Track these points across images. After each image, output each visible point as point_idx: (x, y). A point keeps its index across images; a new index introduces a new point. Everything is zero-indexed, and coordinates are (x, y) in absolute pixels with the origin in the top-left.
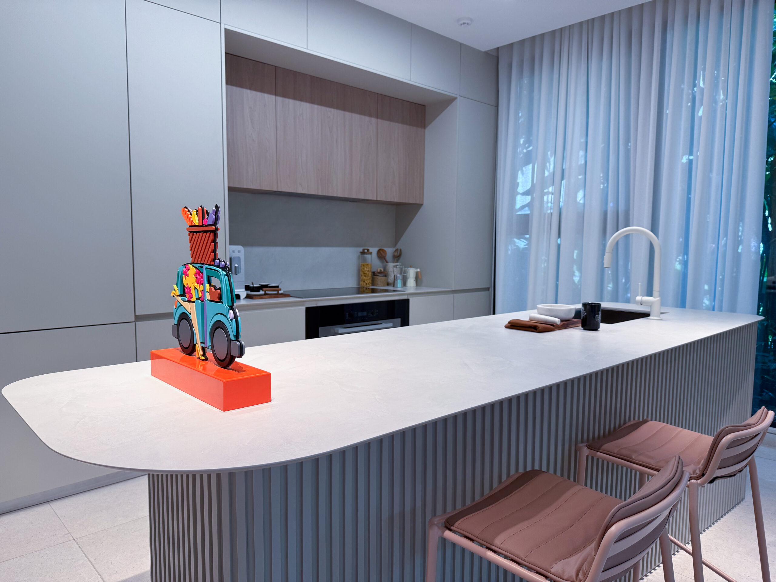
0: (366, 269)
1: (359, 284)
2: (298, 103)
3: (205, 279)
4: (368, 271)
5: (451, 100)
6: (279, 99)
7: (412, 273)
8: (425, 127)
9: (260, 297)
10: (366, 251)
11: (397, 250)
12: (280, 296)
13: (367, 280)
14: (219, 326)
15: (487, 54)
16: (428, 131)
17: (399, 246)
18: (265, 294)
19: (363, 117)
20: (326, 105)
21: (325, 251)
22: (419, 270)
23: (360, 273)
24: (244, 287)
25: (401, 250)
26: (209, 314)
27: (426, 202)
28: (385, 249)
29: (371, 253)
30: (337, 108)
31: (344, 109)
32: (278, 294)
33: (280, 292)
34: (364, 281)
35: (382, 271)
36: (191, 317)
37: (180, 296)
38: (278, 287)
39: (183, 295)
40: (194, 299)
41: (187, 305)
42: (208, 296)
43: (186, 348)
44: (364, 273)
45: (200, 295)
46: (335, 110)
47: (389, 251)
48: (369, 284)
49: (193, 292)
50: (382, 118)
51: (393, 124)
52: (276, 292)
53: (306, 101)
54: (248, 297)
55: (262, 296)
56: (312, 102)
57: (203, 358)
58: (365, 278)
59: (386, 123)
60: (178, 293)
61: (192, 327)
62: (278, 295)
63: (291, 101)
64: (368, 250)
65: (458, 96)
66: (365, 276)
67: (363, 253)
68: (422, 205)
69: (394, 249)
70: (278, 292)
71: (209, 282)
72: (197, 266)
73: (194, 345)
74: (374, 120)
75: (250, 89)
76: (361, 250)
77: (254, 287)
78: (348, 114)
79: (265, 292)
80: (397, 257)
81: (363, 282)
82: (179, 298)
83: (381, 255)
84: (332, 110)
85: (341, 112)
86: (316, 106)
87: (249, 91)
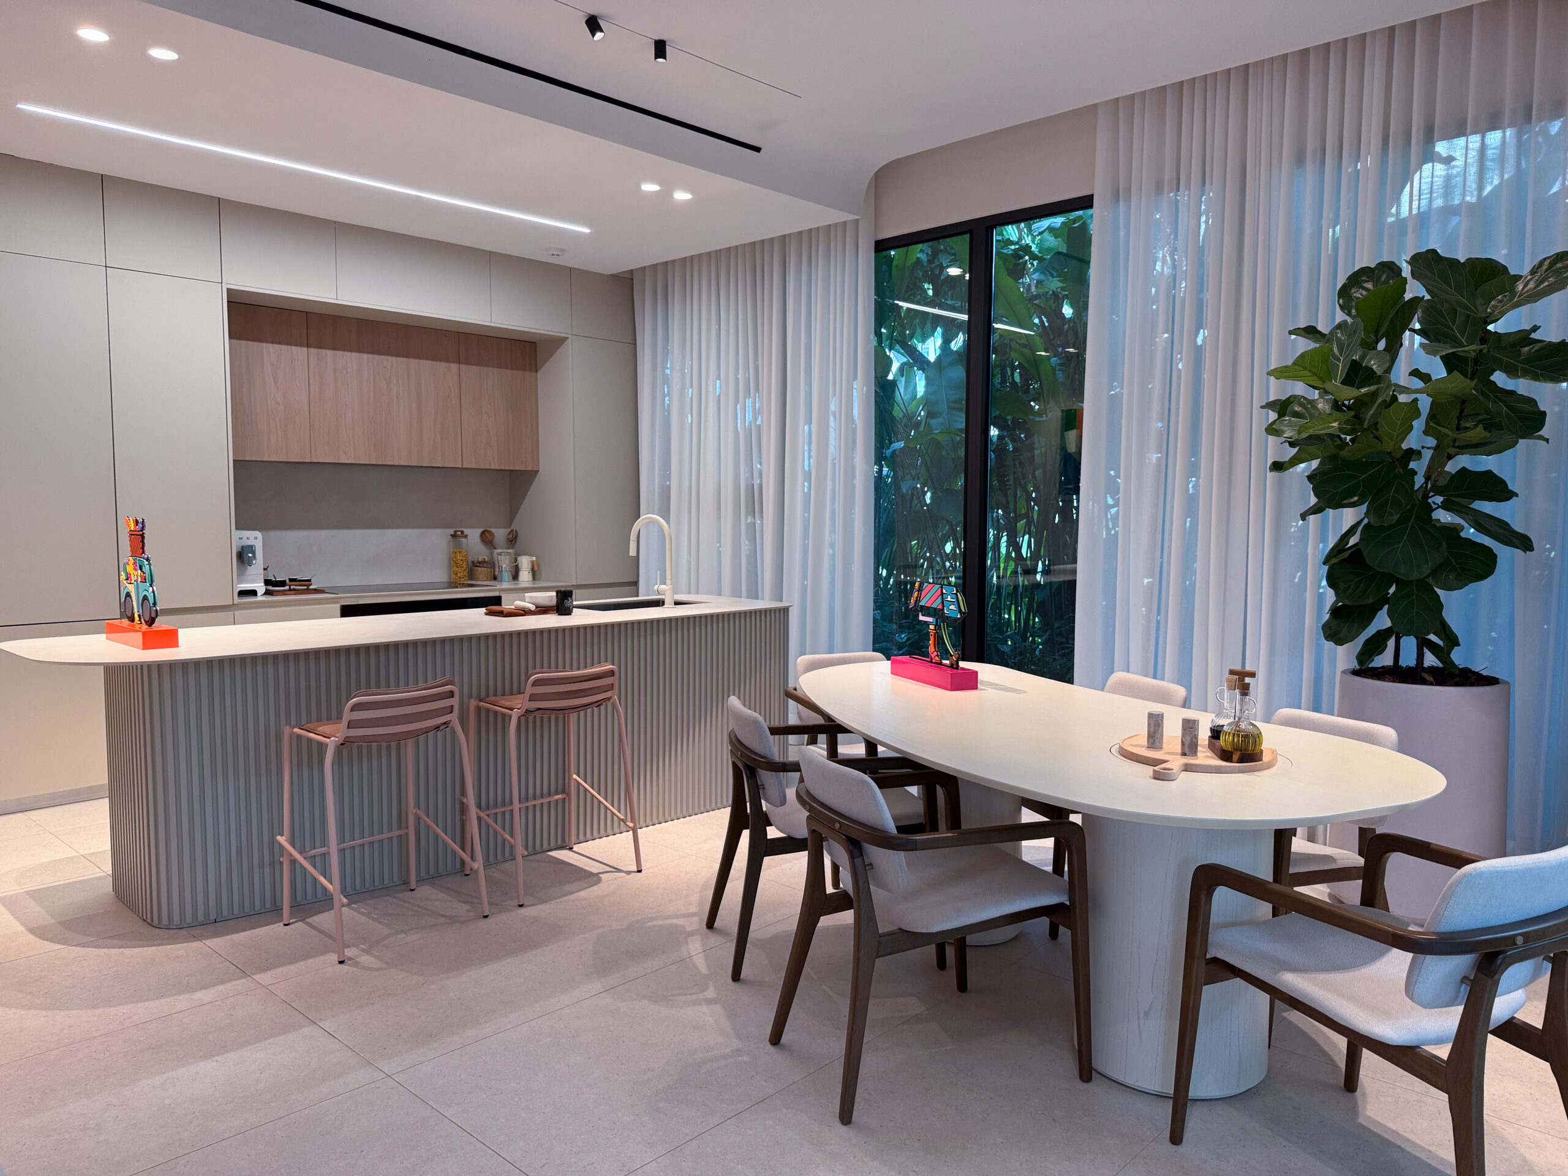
0: (459, 558)
1: (450, 577)
2: (339, 353)
3: (138, 567)
4: (462, 560)
5: (559, 341)
6: (313, 351)
7: (525, 562)
8: (536, 371)
9: (283, 593)
10: (459, 533)
11: (512, 531)
12: (312, 592)
13: (460, 572)
14: (145, 598)
15: (615, 277)
16: (539, 374)
17: (514, 527)
18: (290, 590)
19: (437, 364)
20: (380, 353)
21: (394, 535)
22: (534, 558)
23: (453, 563)
24: (263, 581)
25: (516, 531)
26: (141, 591)
27: (541, 469)
28: (493, 530)
29: (466, 536)
30: (397, 355)
31: (408, 356)
32: (308, 589)
33: (311, 587)
34: (456, 574)
35: (486, 560)
36: (132, 594)
37: (126, 580)
38: (310, 580)
39: (127, 579)
40: (133, 582)
41: (129, 586)
42: (139, 580)
43: (129, 618)
44: (456, 563)
45: (136, 578)
46: (394, 359)
47: (500, 534)
48: (463, 578)
49: (132, 576)
50: (467, 363)
51: (484, 369)
52: (306, 587)
53: (351, 351)
54: (267, 593)
55: (287, 592)
56: (359, 350)
57: (139, 622)
58: (457, 569)
59: (474, 369)
60: (125, 578)
61: (132, 601)
62: (308, 591)
63: (329, 353)
64: (462, 532)
65: (569, 336)
66: (457, 567)
67: (454, 536)
68: (538, 471)
69: (509, 530)
70: (308, 588)
71: (141, 569)
72: (134, 558)
73: (134, 614)
74: (454, 366)
75: (272, 342)
76: (452, 531)
77: (276, 581)
78: (413, 362)
79: (290, 587)
80: (513, 540)
81: (454, 576)
82: (125, 582)
83: (487, 538)
84: (390, 358)
85: (402, 361)
86: (365, 356)
87: (270, 345)
